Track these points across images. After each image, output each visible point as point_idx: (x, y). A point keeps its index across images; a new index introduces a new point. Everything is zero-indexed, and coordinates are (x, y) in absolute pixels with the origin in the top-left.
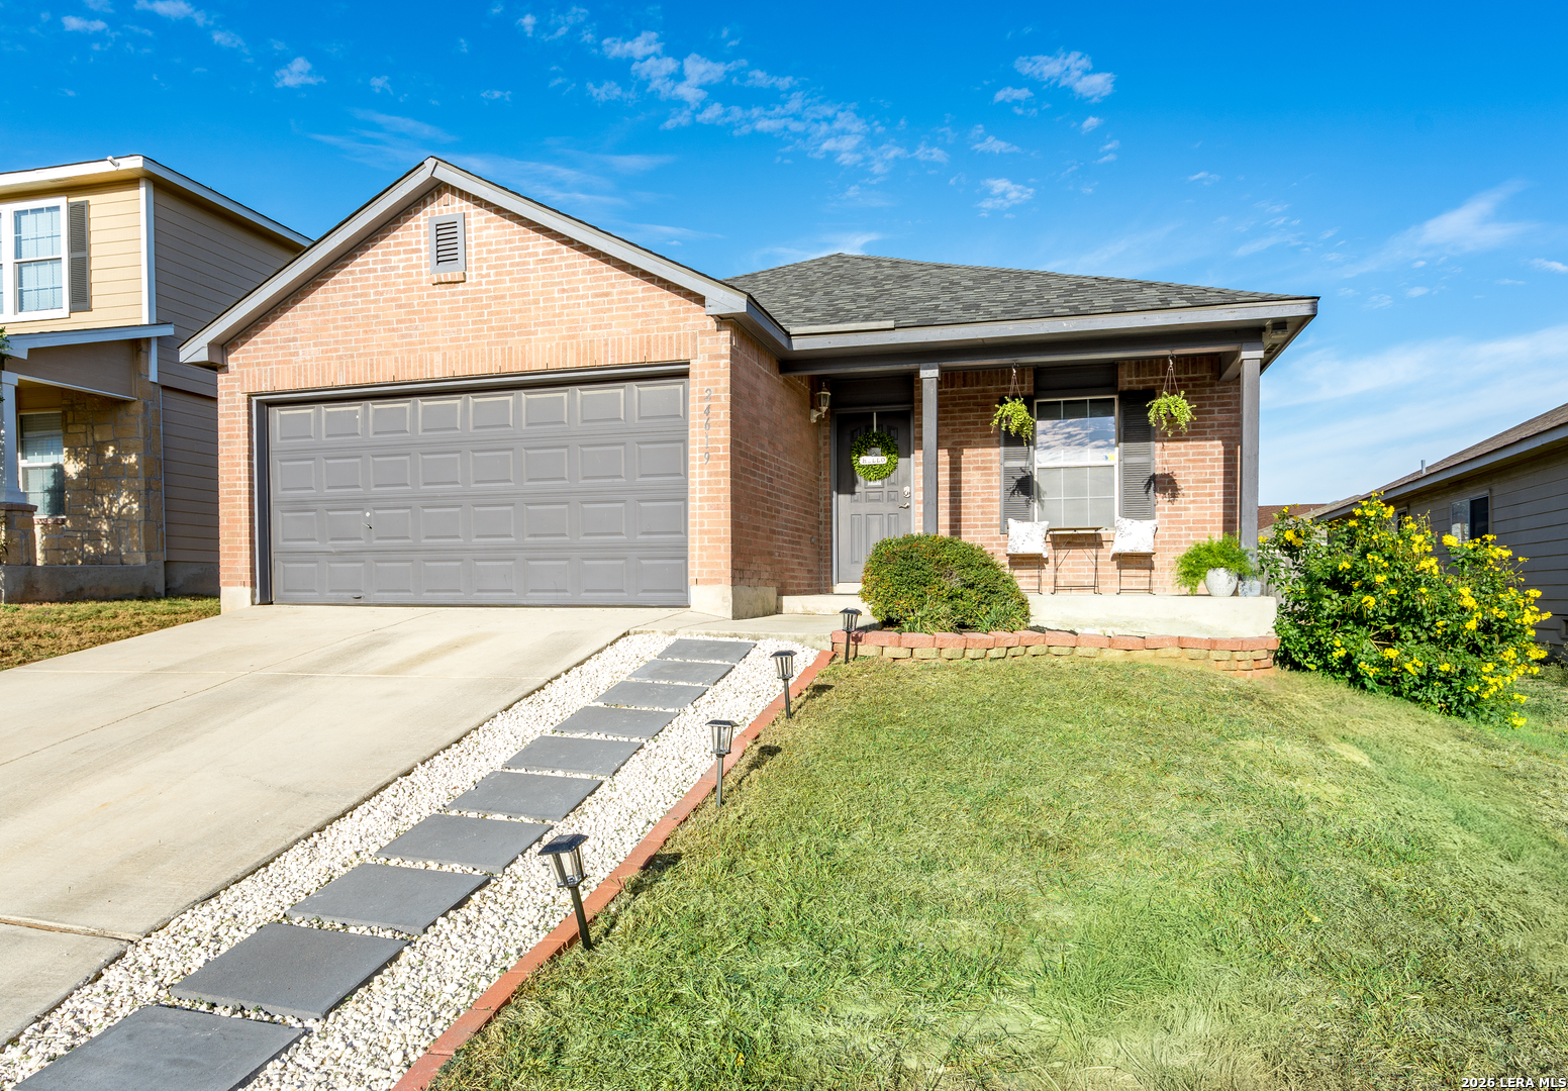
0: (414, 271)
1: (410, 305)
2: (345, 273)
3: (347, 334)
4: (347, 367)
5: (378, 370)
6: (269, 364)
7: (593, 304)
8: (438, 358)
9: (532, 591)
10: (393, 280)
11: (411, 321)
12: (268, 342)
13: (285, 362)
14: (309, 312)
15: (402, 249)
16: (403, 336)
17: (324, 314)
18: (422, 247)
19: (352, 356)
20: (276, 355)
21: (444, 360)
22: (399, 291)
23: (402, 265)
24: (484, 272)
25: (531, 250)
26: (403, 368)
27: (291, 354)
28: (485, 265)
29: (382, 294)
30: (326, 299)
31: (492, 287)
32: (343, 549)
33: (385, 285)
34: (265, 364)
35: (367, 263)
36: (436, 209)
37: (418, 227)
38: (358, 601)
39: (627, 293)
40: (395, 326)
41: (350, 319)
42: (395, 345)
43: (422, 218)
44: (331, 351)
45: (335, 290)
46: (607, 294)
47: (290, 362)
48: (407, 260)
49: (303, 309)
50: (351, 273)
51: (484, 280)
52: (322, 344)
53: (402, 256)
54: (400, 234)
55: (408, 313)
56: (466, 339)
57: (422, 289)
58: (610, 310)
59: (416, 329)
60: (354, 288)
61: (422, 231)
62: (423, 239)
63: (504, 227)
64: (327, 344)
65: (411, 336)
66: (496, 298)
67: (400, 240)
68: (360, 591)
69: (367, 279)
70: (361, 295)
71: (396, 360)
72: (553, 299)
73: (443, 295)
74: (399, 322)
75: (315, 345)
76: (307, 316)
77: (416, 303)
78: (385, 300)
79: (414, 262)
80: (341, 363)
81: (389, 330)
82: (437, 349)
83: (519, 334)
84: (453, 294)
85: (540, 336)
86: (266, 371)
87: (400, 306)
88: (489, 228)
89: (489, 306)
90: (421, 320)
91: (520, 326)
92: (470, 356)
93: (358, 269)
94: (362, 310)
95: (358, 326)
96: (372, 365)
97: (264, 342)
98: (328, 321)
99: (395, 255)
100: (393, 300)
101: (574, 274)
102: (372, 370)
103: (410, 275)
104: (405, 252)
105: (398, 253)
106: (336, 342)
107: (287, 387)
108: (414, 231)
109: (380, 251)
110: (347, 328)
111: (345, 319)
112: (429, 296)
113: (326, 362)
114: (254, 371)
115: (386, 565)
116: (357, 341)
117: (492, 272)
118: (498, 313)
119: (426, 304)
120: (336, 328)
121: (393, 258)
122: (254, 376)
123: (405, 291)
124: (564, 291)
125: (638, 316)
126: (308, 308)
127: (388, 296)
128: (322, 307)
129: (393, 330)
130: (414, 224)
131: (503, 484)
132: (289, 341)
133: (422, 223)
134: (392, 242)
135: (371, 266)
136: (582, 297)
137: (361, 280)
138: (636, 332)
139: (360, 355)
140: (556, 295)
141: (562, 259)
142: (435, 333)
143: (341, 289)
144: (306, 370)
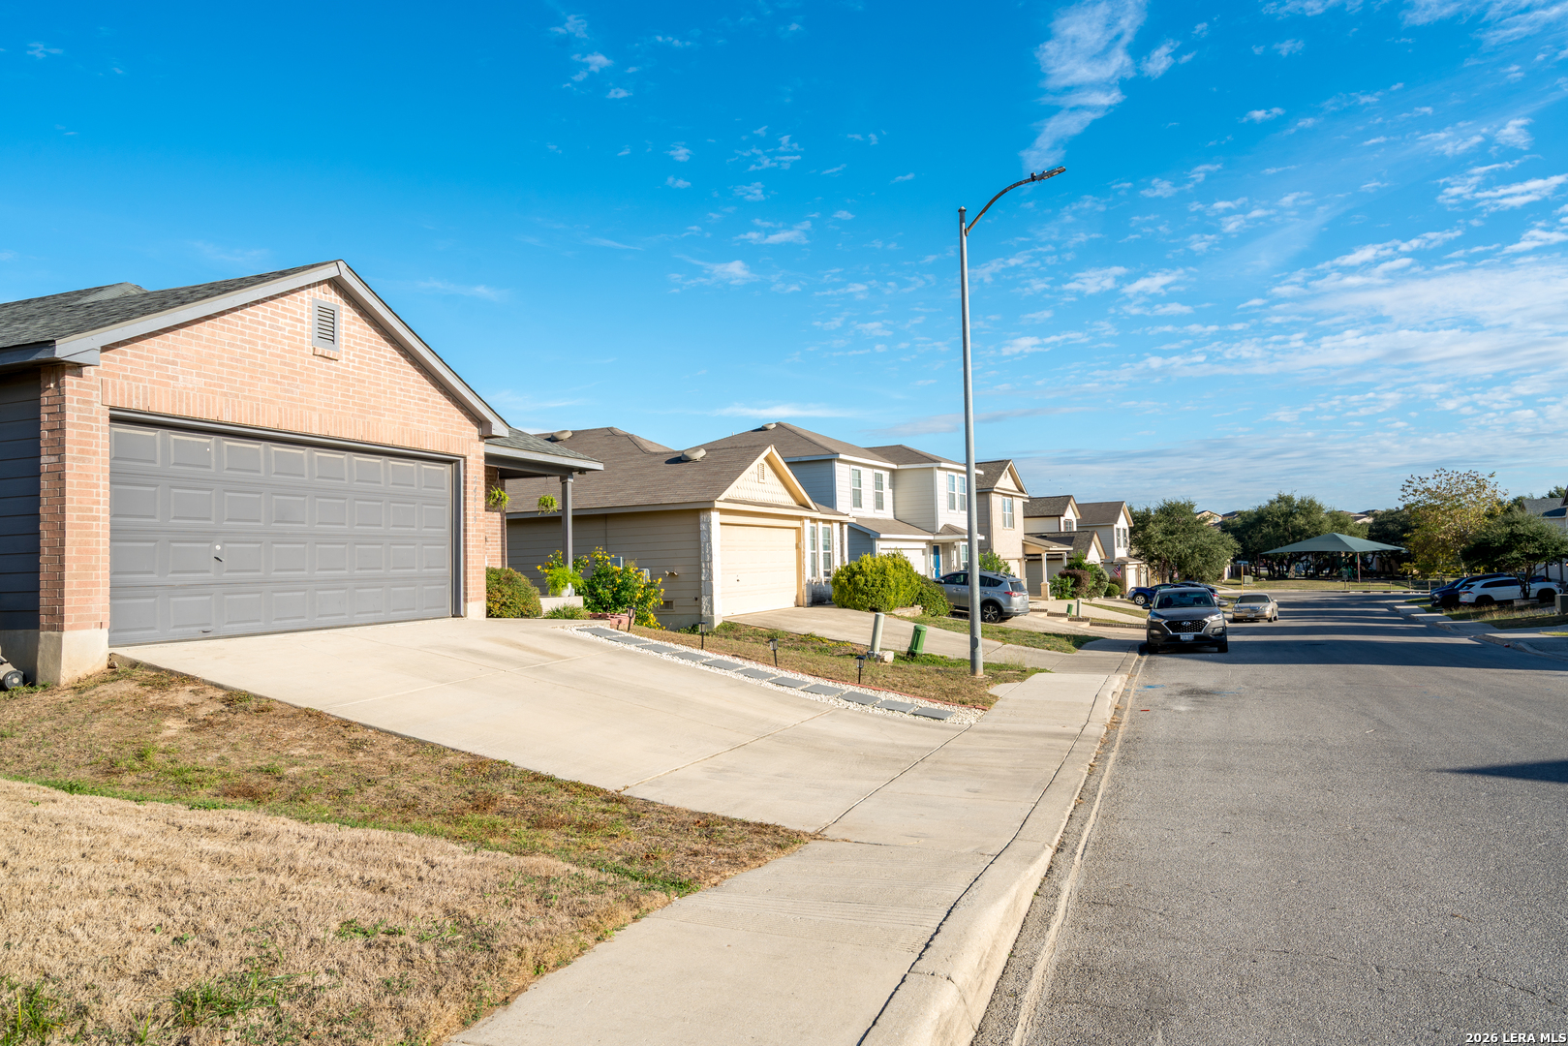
0: (298, 338)
1: (294, 366)
2: (235, 317)
3: (232, 374)
4: (233, 405)
5: (263, 416)
6: (141, 380)
7: (418, 405)
8: (316, 418)
9: (358, 613)
10: (279, 339)
11: (293, 379)
12: (141, 357)
13: (160, 383)
14: (194, 341)
15: (289, 315)
16: (287, 391)
17: (209, 347)
18: (306, 320)
19: (237, 396)
20: (150, 374)
21: (320, 420)
22: (284, 350)
23: (288, 328)
24: (351, 358)
25: (382, 353)
26: (286, 419)
27: (168, 377)
28: (352, 353)
29: (269, 347)
30: (213, 334)
31: (357, 371)
32: (188, 583)
33: (273, 341)
34: (135, 379)
35: (256, 315)
36: (318, 293)
37: (302, 301)
38: (206, 635)
39: (437, 403)
40: (279, 380)
41: (237, 360)
42: (278, 397)
43: (306, 296)
44: (215, 385)
45: (223, 329)
46: (426, 401)
47: (167, 385)
48: (292, 326)
49: (187, 335)
50: (241, 318)
51: (351, 364)
52: (205, 376)
53: (288, 321)
54: (287, 301)
55: (291, 372)
56: (337, 407)
57: (303, 355)
58: (427, 412)
59: (297, 387)
60: (242, 333)
61: (306, 307)
62: (306, 314)
63: (365, 328)
64: (211, 377)
65: (292, 392)
66: (359, 381)
67: (287, 306)
68: (209, 624)
69: (256, 330)
70: (250, 342)
71: (280, 410)
72: (395, 394)
73: (320, 366)
74: (282, 377)
75: (198, 375)
76: (191, 344)
77: (298, 365)
78: (271, 354)
79: (298, 330)
80: (227, 401)
81: (274, 382)
82: (314, 409)
83: (374, 413)
84: (328, 368)
85: (386, 418)
86: (137, 388)
87: (285, 364)
88: (355, 324)
89: (353, 385)
90: (302, 381)
91: (374, 407)
92: (340, 422)
93: (248, 317)
94: (249, 356)
95: (244, 369)
96: (258, 410)
97: (136, 356)
98: (214, 355)
99: (282, 317)
100: (278, 356)
101: (408, 380)
102: (258, 415)
103: (295, 340)
104: (291, 318)
105: (285, 317)
106: (222, 378)
107: (164, 411)
108: (299, 303)
109: (269, 309)
110: (233, 368)
111: (232, 359)
112: (309, 363)
113: (211, 395)
114: (122, 383)
115: (235, 597)
116: (242, 383)
117: (357, 360)
118: (359, 393)
119: (307, 369)
120: (221, 365)
121: (281, 320)
122: (122, 389)
123: (289, 352)
124: (401, 390)
125: (441, 420)
126: (193, 336)
127: (274, 351)
128: (208, 340)
129: (277, 382)
130: (299, 298)
131: (339, 527)
132: (168, 363)
133: (305, 299)
134: (280, 305)
135: (260, 319)
136: (413, 398)
137: (250, 328)
138: (441, 430)
139: (245, 397)
140: (397, 392)
141: (401, 366)
142: (313, 396)
143: (230, 330)
144: (188, 398)
